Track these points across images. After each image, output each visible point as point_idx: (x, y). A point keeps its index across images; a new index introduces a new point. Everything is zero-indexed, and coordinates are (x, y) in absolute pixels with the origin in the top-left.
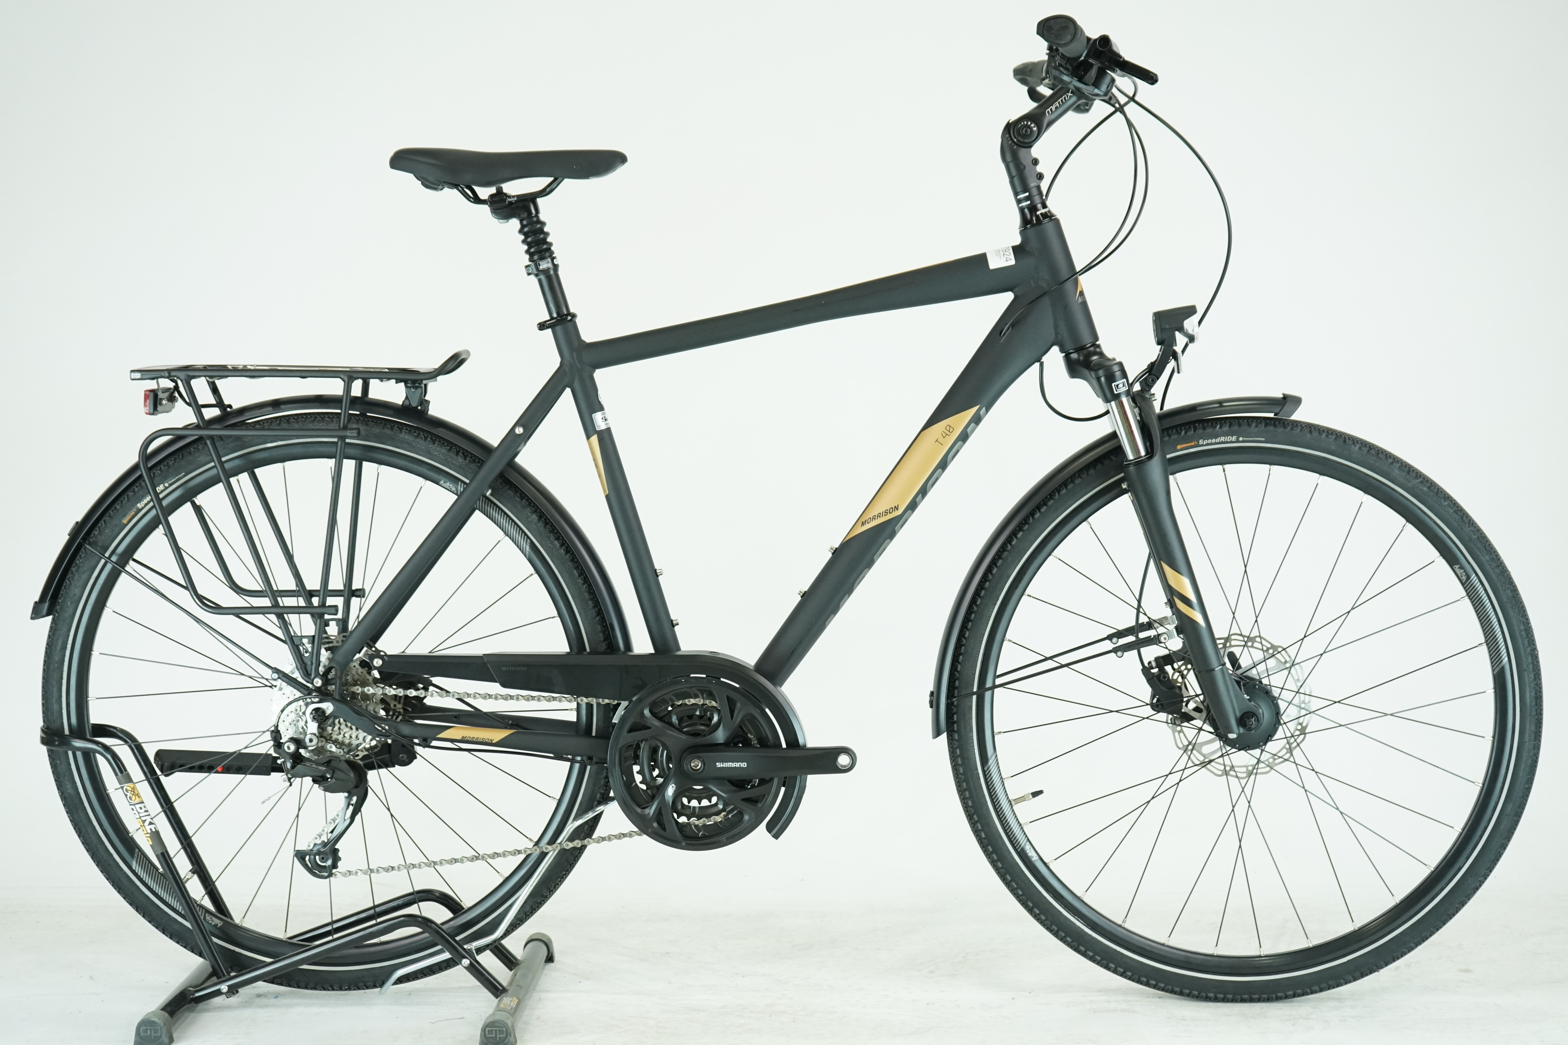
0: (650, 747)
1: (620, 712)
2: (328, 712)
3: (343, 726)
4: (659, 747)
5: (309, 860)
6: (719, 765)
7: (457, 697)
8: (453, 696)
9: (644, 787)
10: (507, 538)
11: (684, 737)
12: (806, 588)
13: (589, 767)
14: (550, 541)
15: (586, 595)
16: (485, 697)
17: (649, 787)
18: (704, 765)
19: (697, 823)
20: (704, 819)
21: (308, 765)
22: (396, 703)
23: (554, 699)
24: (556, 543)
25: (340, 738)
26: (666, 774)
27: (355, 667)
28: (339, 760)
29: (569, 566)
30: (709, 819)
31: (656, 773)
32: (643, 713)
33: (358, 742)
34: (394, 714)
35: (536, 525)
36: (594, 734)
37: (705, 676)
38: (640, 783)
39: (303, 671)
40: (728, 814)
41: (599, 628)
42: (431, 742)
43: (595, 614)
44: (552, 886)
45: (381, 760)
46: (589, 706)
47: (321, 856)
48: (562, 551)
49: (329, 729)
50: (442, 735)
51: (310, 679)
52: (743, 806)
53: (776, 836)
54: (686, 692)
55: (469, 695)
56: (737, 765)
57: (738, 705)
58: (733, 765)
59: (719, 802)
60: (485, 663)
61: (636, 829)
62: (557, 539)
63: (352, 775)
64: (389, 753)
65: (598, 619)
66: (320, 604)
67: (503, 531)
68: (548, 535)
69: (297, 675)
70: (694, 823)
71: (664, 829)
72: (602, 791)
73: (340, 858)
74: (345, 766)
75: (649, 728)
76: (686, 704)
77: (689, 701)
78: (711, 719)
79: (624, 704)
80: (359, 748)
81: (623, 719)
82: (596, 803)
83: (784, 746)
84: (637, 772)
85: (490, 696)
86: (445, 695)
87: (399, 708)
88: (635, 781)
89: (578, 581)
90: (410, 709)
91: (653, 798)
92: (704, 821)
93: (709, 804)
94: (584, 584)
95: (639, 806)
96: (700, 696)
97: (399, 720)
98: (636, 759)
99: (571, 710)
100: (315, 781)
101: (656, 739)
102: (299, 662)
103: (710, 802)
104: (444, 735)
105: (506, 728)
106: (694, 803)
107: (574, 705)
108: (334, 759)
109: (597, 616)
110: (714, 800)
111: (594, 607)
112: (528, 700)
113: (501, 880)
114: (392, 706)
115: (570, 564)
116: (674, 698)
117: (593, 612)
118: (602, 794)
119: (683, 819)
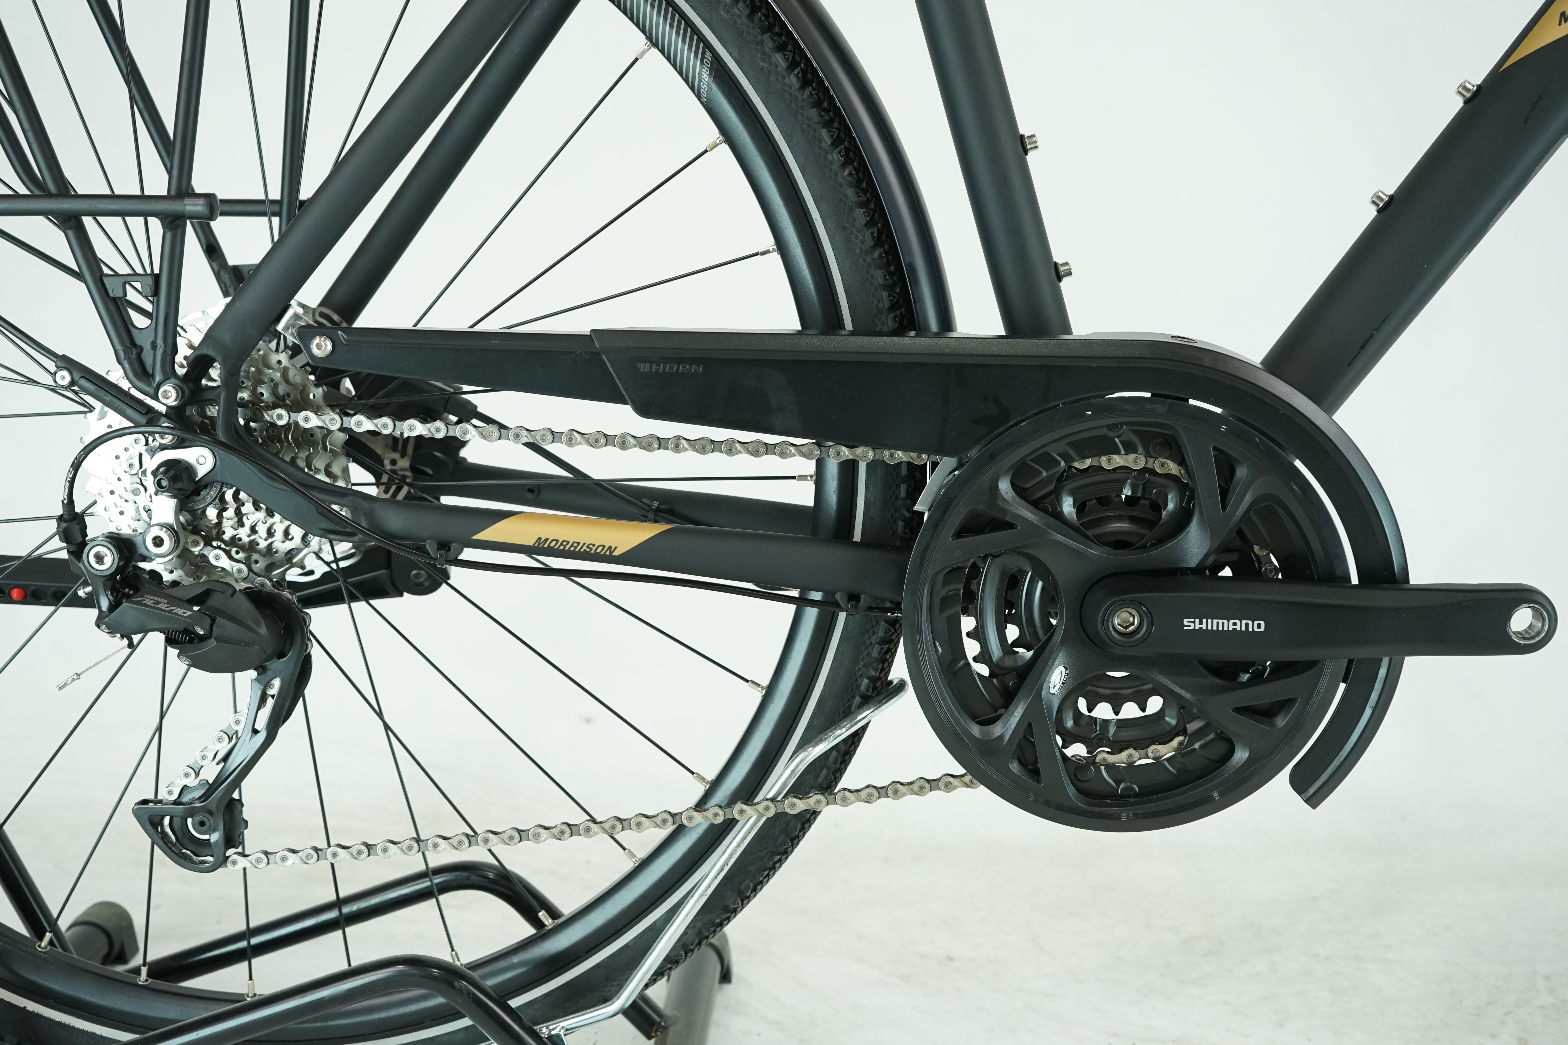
0: (1003, 573)
1: (933, 482)
2: (202, 471)
3: (248, 507)
4: (1024, 573)
5: (171, 825)
6: (1189, 624)
7: (525, 440)
8: (517, 436)
9: (983, 670)
10: (654, 51)
11: (1095, 552)
12: (1390, 188)
13: (842, 616)
14: (764, 53)
15: (850, 192)
16: (597, 441)
17: (997, 670)
18: (1151, 624)
19: (1112, 759)
20: (1131, 751)
21: (150, 603)
22: (396, 456)
23: (769, 449)
24: (778, 58)
25: (243, 534)
26: (1039, 639)
27: (279, 362)
28: (231, 591)
29: (809, 119)
30: (1143, 752)
31: (1012, 632)
32: (995, 489)
33: (289, 545)
34: (391, 480)
35: (728, 12)
36: (857, 537)
37: (1148, 395)
38: (975, 659)
39: (130, 364)
40: (1191, 743)
41: (879, 276)
42: (461, 551)
43: (870, 242)
44: (748, 887)
45: (356, 585)
46: (848, 469)
47: (199, 818)
48: (793, 80)
49: (212, 513)
50: (486, 535)
51: (149, 385)
52: (1235, 725)
53: (1314, 801)
54: (1105, 436)
55: (555, 436)
56: (1240, 625)
57: (1241, 472)
58: (1229, 625)
59: (1167, 712)
60: (598, 354)
61: (960, 770)
62: (781, 48)
63: (263, 630)
64: (388, 565)
65: (876, 254)
66: (173, 193)
67: (644, 32)
68: (759, 38)
69: (117, 375)
70: (1104, 760)
71: (1035, 773)
72: (873, 673)
73: (246, 822)
74: (245, 606)
75: (1011, 526)
76: (1101, 468)
77: (1109, 461)
78: (1158, 507)
79: (947, 463)
80: (294, 561)
81: (942, 505)
82: (858, 699)
83: (1355, 580)
84: (969, 635)
85: (608, 440)
86: (496, 434)
87: (403, 470)
88: (965, 657)
89: (829, 157)
90: (430, 471)
91: (1008, 698)
92: (1130, 756)
93: (1141, 714)
94: (844, 165)
95: (974, 718)
96: (1140, 449)
97: (401, 496)
98: (970, 604)
99: (802, 478)
100: (170, 641)
101: (1019, 553)
102: (122, 343)
103: (1143, 710)
104: (492, 533)
105: (645, 519)
106: (1103, 711)
107: (809, 467)
108: (219, 587)
109: (874, 247)
110: (1155, 704)
111: (869, 224)
112: (703, 451)
113: (628, 866)
114: (387, 462)
115: (813, 113)
116: (1072, 453)
117: (867, 237)
118: (873, 680)
119: (1078, 750)
